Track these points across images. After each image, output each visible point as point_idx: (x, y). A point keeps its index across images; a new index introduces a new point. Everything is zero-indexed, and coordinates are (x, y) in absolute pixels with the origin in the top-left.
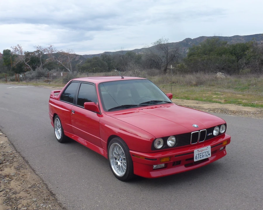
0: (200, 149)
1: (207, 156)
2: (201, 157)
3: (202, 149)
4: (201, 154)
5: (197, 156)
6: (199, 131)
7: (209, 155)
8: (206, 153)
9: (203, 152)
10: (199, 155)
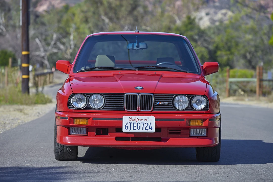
0: (133, 117)
1: (146, 129)
2: (135, 128)
3: (137, 117)
4: (135, 125)
5: (129, 125)
6: (139, 93)
7: (151, 129)
8: (145, 125)
9: (140, 122)
10: (132, 124)
